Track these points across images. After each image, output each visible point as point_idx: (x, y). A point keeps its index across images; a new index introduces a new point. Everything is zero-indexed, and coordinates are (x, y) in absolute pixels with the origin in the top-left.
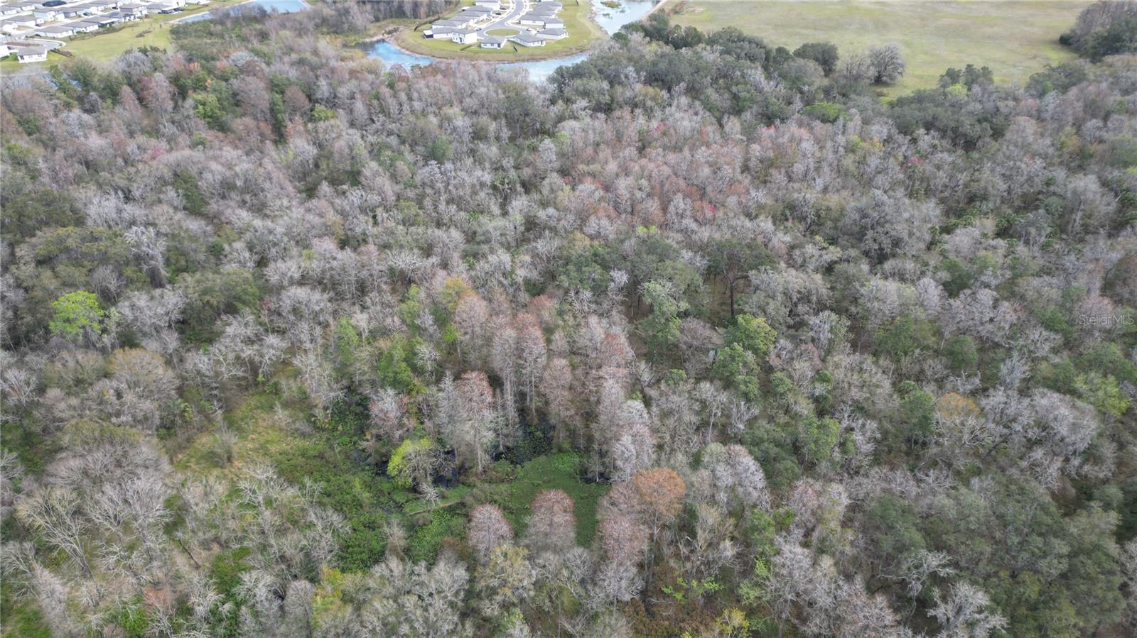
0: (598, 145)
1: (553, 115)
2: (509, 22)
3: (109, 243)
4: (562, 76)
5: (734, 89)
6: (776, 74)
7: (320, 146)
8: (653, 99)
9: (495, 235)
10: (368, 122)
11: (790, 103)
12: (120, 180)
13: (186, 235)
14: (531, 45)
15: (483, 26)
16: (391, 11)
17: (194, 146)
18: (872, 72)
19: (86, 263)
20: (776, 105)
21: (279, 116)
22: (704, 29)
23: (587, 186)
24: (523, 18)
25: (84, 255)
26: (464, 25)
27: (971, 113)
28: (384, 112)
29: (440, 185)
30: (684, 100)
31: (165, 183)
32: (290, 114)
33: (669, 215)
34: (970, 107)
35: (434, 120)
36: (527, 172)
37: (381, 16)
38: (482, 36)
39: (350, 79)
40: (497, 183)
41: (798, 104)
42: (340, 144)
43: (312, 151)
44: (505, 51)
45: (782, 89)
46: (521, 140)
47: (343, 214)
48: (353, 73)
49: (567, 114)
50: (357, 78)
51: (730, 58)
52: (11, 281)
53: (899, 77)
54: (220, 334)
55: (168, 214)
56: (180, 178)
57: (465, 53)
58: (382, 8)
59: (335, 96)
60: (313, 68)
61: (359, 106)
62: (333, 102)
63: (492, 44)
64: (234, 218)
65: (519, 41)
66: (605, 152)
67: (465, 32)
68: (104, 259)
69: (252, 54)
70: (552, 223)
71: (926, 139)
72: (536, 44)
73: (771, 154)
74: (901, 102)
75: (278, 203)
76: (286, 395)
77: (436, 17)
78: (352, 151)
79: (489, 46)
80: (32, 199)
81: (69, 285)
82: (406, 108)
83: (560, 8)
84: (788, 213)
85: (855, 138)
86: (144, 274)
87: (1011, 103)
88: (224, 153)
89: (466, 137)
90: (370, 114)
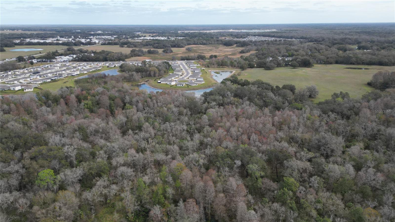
0: (221, 117)
1: (204, 107)
2: (185, 78)
3: (57, 152)
4: (206, 95)
5: (264, 99)
6: (277, 94)
7: (128, 118)
8: (237, 102)
9: (190, 147)
10: (143, 109)
11: (284, 104)
12: (60, 130)
13: (83, 148)
14: (193, 85)
15: (177, 79)
16: (147, 75)
17: (85, 118)
18: (308, 94)
19: (48, 159)
20: (279, 104)
21: (112, 108)
22: (250, 80)
23: (220, 131)
24: (190, 77)
25: (48, 156)
26: (171, 79)
27: (346, 107)
28: (148, 106)
29: (169, 130)
30: (248, 102)
31: (76, 131)
32: (116, 107)
33: (251, 141)
34: (345, 105)
35: (165, 109)
36: (198, 125)
37: (143, 77)
38: (177, 82)
39: (136, 96)
40: (189, 129)
41: (287, 104)
42: (135, 117)
43: (124, 119)
44: (184, 87)
45: (280, 99)
46: (194, 115)
47: (137, 140)
48: (138, 94)
49: (209, 107)
50: (139, 96)
51: (260, 89)
52: (22, 166)
53: (317, 95)
54: (95, 185)
55: (77, 141)
56: (81, 129)
57: (172, 87)
58: (144, 74)
59: (131, 101)
60: (124, 92)
61: (140, 105)
62: (131, 103)
63: (180, 85)
64: (99, 143)
65: (189, 84)
66: (225, 119)
67: (171, 81)
68: (55, 158)
69: (103, 88)
70: (210, 143)
71: (333, 116)
72: (195, 85)
73: (281, 120)
74: (320, 103)
75: (114, 137)
76: (117, 208)
77: (161, 77)
78: (139, 119)
79: (179, 85)
80: (30, 137)
81: (42, 167)
82: (156, 105)
83: (201, 74)
84: (291, 140)
85: (309, 115)
86: (68, 163)
87: (359, 104)
88: (95, 120)
89: (177, 114)
90: (144, 107)
